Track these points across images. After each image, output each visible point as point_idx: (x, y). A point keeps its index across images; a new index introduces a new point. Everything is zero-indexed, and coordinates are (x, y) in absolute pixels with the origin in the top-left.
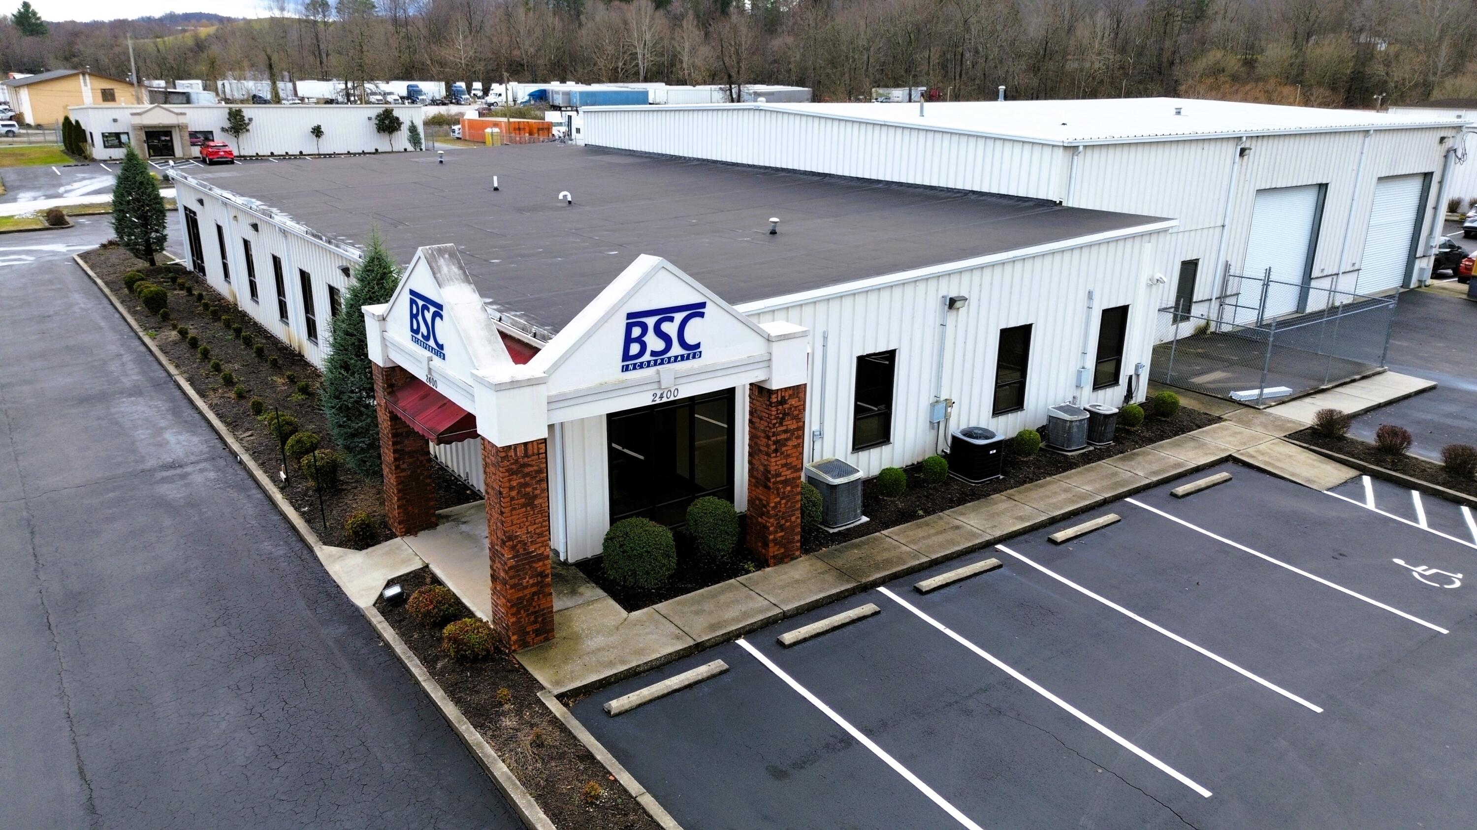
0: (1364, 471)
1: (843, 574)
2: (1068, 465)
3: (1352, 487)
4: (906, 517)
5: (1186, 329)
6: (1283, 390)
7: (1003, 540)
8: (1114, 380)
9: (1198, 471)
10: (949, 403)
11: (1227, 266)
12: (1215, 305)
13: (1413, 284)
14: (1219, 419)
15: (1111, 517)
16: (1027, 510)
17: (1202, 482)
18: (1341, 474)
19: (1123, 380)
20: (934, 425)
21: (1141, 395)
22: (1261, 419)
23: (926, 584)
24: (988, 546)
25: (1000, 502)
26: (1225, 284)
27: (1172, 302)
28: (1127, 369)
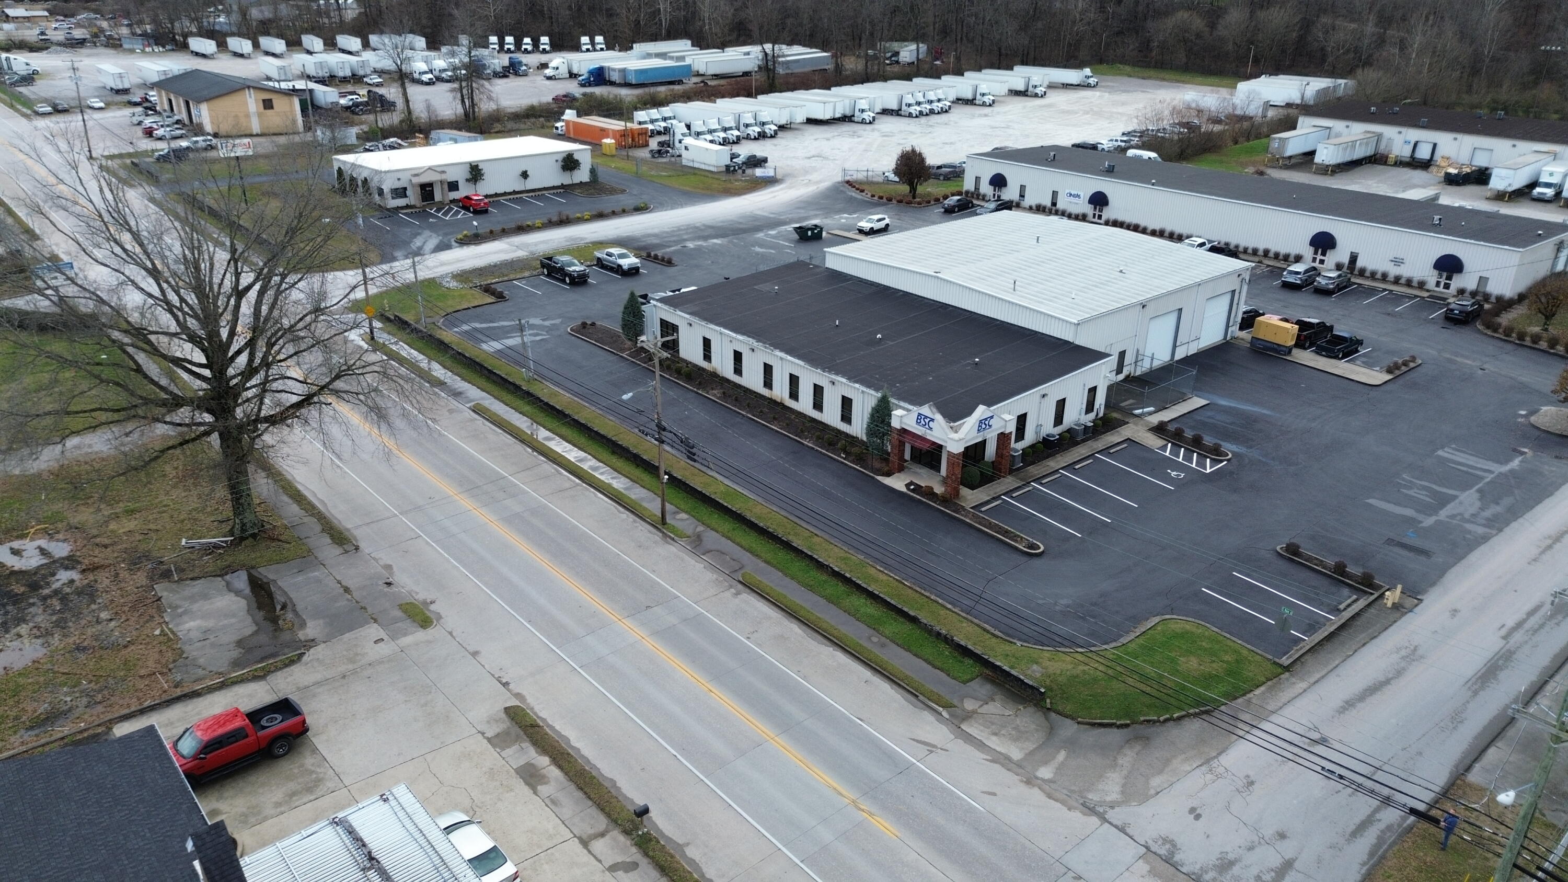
0: (1169, 442)
1: (1021, 480)
2: (1077, 444)
3: (1164, 448)
4: (1033, 463)
5: (1121, 377)
6: (1152, 409)
7: (1061, 469)
8: (1092, 410)
9: (1119, 444)
10: (1041, 425)
11: (1138, 351)
12: (1133, 365)
13: (1228, 338)
14: (1128, 423)
15: (1091, 461)
16: (1067, 459)
17: (1118, 448)
18: (1160, 442)
19: (1095, 410)
20: (1036, 433)
21: (1101, 415)
22: (1142, 422)
23: (1044, 482)
24: (1057, 470)
25: (1059, 457)
26: (1137, 357)
27: (1115, 368)
28: (1096, 406)
